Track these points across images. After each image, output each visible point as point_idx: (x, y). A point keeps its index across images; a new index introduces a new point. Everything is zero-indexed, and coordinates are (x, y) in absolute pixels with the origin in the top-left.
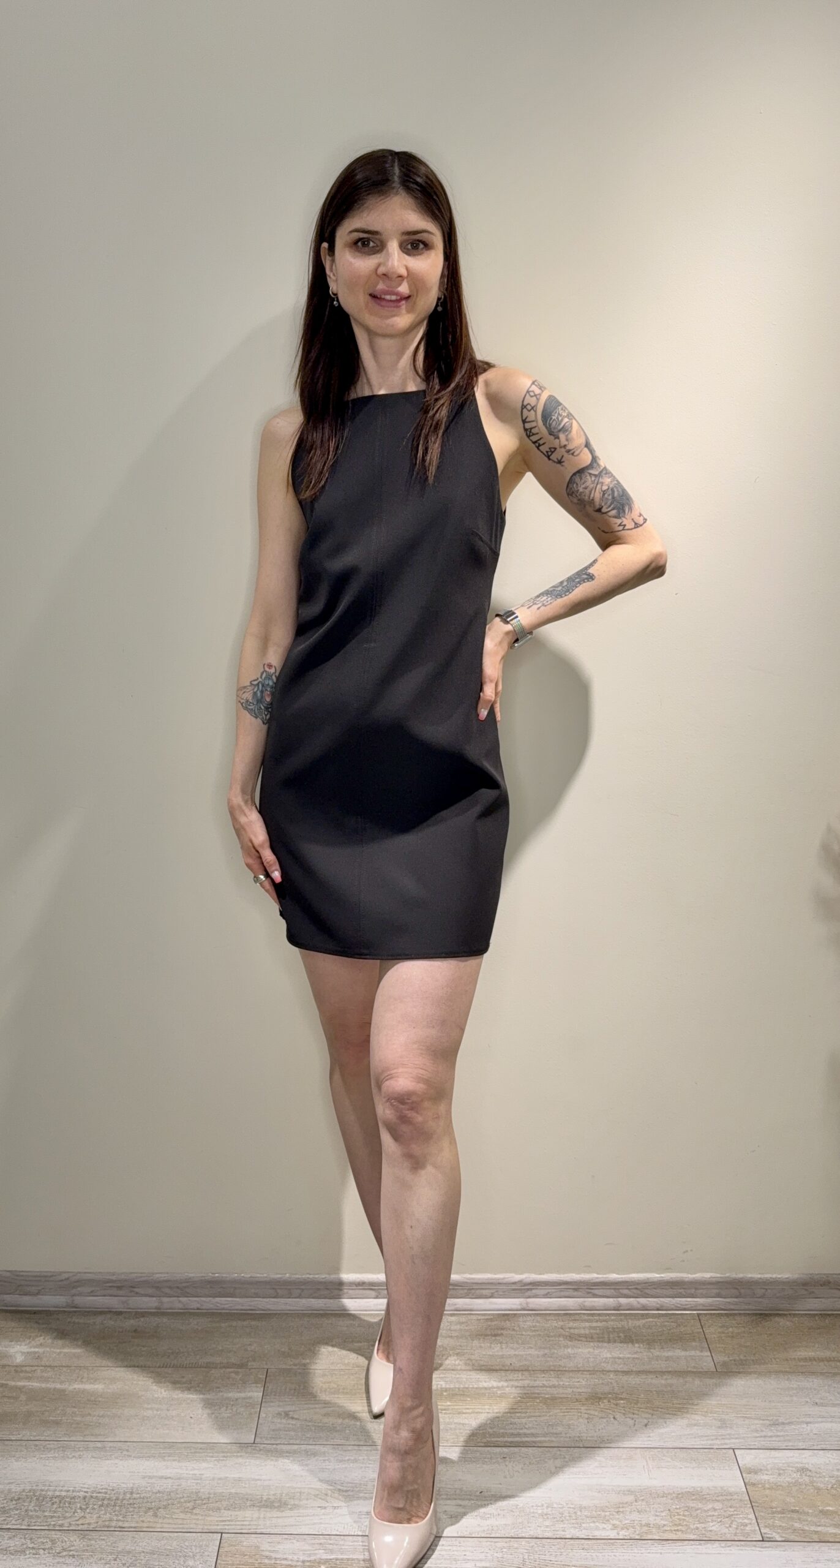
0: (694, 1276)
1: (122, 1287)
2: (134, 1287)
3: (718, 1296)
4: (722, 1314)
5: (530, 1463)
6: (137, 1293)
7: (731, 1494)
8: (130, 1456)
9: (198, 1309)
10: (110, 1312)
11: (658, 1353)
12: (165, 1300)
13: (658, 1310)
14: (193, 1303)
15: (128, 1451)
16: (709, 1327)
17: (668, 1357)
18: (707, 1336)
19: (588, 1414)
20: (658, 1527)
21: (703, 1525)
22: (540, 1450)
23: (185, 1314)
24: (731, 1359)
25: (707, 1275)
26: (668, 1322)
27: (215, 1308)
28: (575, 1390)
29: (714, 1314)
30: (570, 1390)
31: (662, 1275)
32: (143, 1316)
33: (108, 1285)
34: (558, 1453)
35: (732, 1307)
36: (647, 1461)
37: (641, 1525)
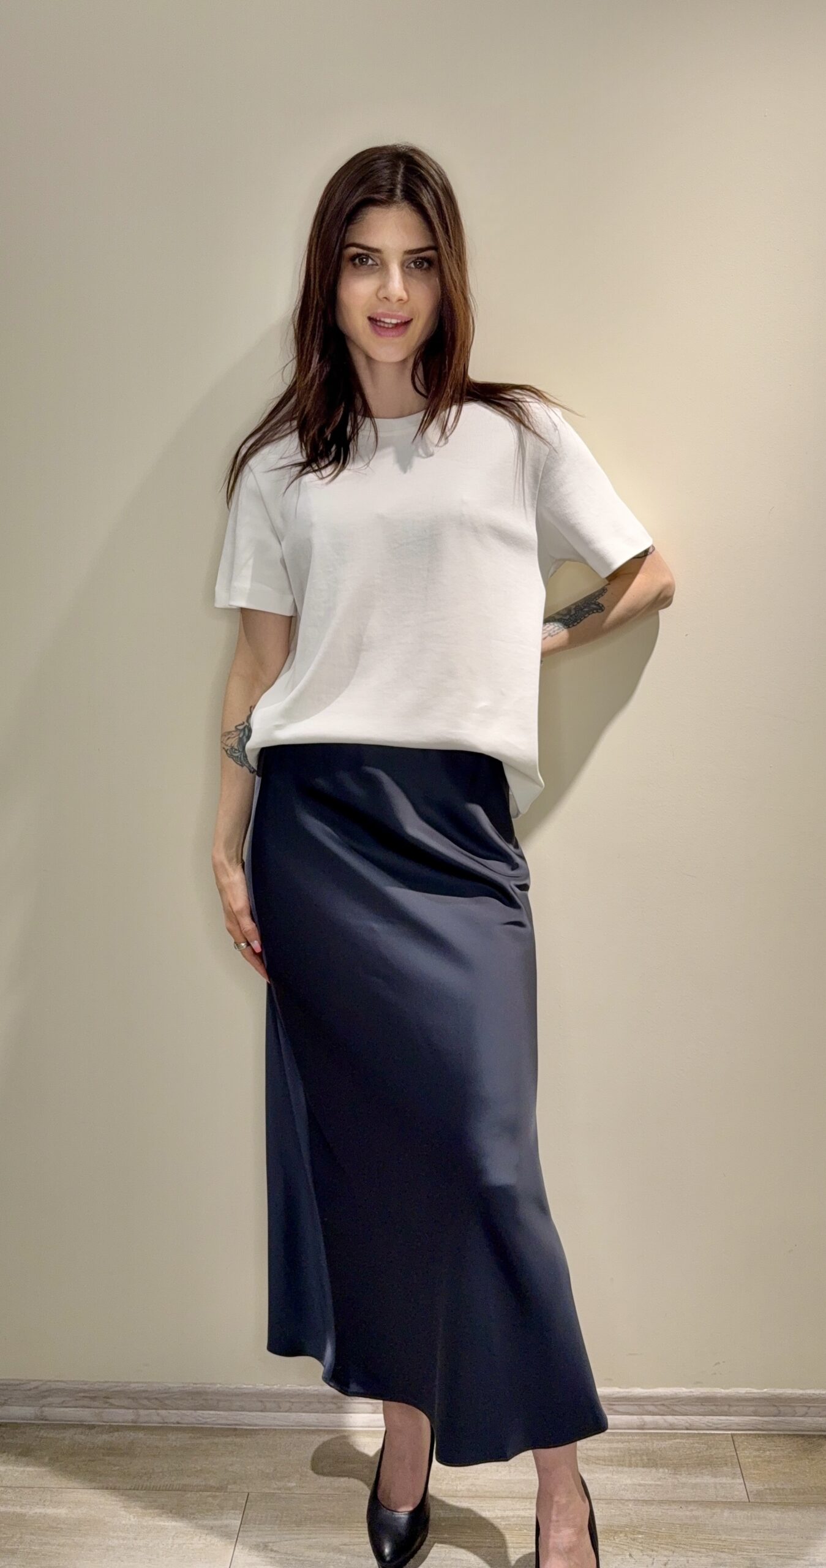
0: (727, 1391)
1: (95, 1397)
2: (108, 1398)
3: (755, 1414)
4: (759, 1435)
6: (111, 1404)
9: (178, 1423)
10: (82, 1425)
11: (684, 1479)
12: (142, 1412)
13: (687, 1429)
14: (172, 1416)
17: (696, 1484)
18: (740, 1461)
23: (164, 1429)
25: (742, 1391)
26: (698, 1443)
27: (195, 1422)
29: (750, 1434)
31: (692, 1390)
32: (118, 1431)
33: (80, 1394)
35: (771, 1427)
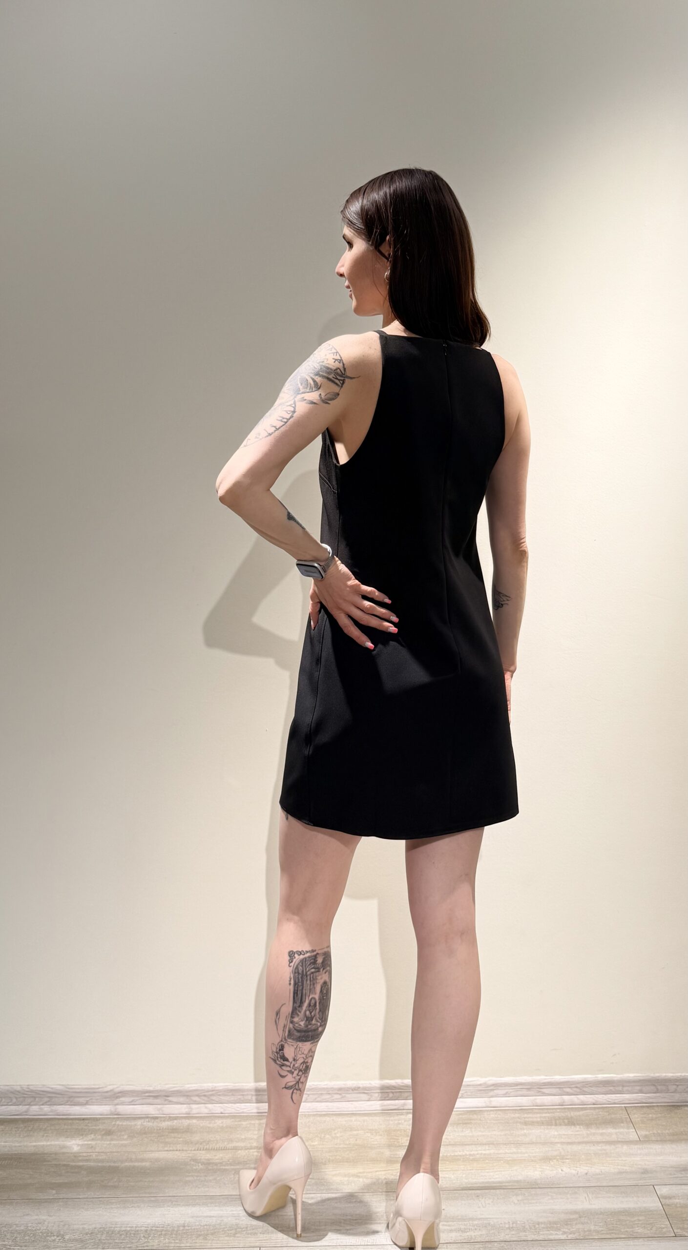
5: (498, 1199)
7: (651, 1211)
8: (180, 1205)
15: (176, 1201)
16: (634, 1114)
19: (541, 1168)
20: (598, 1232)
21: (631, 1230)
22: (505, 1190)
24: (651, 1132)
28: (531, 1155)
30: (526, 1155)
34: (520, 1192)
36: (587, 1194)
37: (585, 1231)
